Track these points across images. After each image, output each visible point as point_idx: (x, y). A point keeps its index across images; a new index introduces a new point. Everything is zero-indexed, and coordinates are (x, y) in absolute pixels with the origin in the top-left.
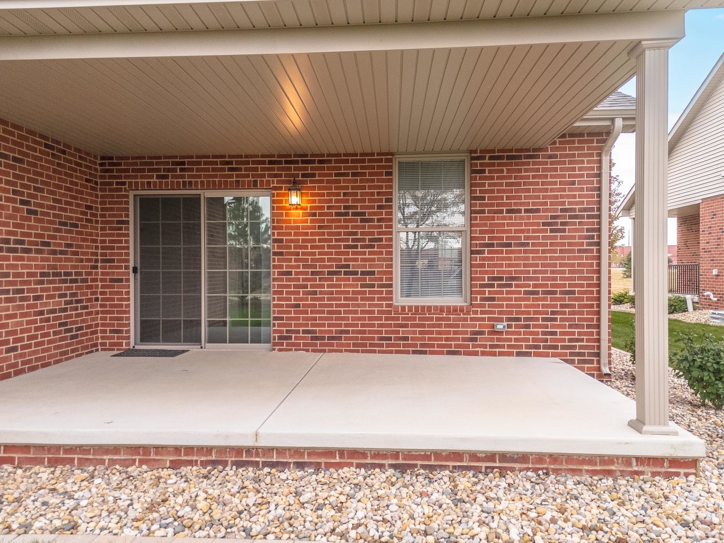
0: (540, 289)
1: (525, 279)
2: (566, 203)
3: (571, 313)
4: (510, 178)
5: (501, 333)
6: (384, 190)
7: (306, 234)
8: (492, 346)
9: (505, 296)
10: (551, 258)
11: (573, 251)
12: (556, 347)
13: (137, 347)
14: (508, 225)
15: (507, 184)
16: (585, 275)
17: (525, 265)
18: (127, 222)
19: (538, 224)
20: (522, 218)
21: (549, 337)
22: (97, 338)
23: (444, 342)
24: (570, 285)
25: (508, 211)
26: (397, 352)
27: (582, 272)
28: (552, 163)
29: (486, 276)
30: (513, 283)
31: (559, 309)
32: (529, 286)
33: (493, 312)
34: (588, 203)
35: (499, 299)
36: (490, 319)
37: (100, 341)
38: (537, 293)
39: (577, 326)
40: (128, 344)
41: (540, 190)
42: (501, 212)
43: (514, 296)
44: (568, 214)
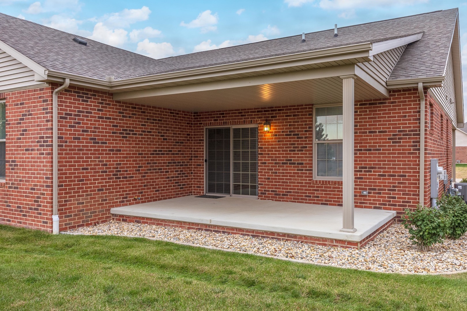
0: (387, 174)
1: (379, 168)
2: (401, 128)
3: (403, 187)
4: (371, 115)
5: (366, 196)
6: (308, 123)
7: (272, 145)
8: (360, 203)
9: (368, 177)
10: (393, 157)
11: (405, 153)
12: (395, 205)
13: (207, 194)
14: (370, 139)
15: (369, 118)
16: (412, 167)
17: (378, 161)
18: (203, 140)
19: (386, 139)
20: (377, 136)
21: (391, 199)
22: (192, 190)
23: (336, 200)
24: (403, 172)
25: (370, 132)
26: (314, 203)
27: (410, 165)
28: (393, 106)
29: (358, 166)
30: (372, 170)
31: (397, 185)
32: (380, 172)
33: (362, 185)
34: (414, 127)
35: (365, 179)
36: (360, 189)
37: (193, 191)
38: (385, 176)
39: (407, 194)
40: (203, 193)
41: (387, 121)
42: (366, 132)
43: (372, 177)
44: (402, 133)
